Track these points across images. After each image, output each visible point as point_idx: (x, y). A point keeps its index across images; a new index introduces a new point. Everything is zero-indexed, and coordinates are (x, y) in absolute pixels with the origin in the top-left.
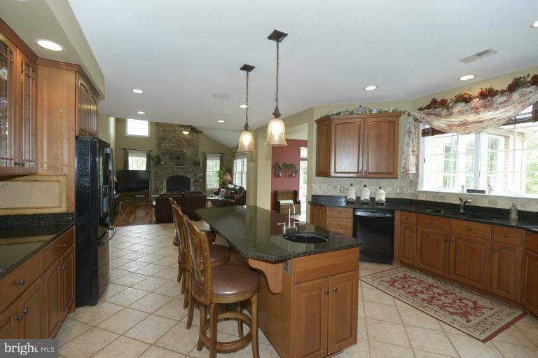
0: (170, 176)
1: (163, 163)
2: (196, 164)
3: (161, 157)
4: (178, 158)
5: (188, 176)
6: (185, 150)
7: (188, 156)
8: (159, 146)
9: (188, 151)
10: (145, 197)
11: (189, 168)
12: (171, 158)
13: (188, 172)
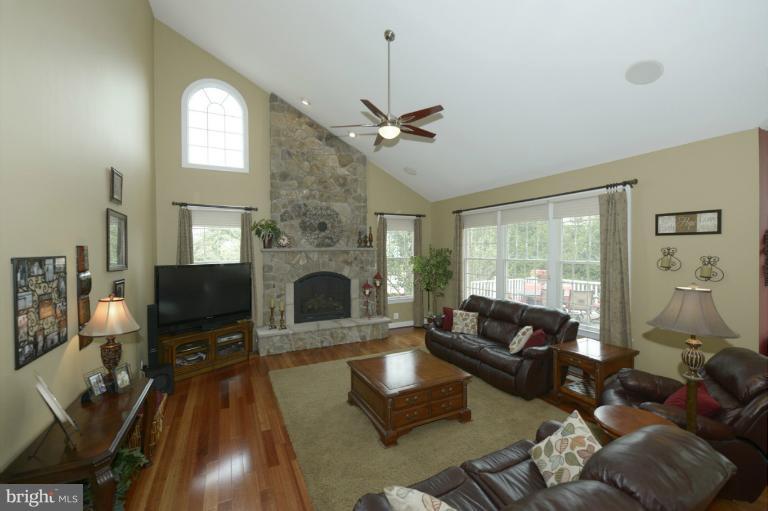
0: (303, 274)
1: (284, 241)
2: (365, 241)
3: (280, 226)
4: (322, 227)
5: (346, 272)
6: (337, 206)
7: (344, 219)
8: (274, 195)
9: (343, 209)
10: (243, 340)
11: (347, 252)
12: (304, 227)
13: (347, 263)
